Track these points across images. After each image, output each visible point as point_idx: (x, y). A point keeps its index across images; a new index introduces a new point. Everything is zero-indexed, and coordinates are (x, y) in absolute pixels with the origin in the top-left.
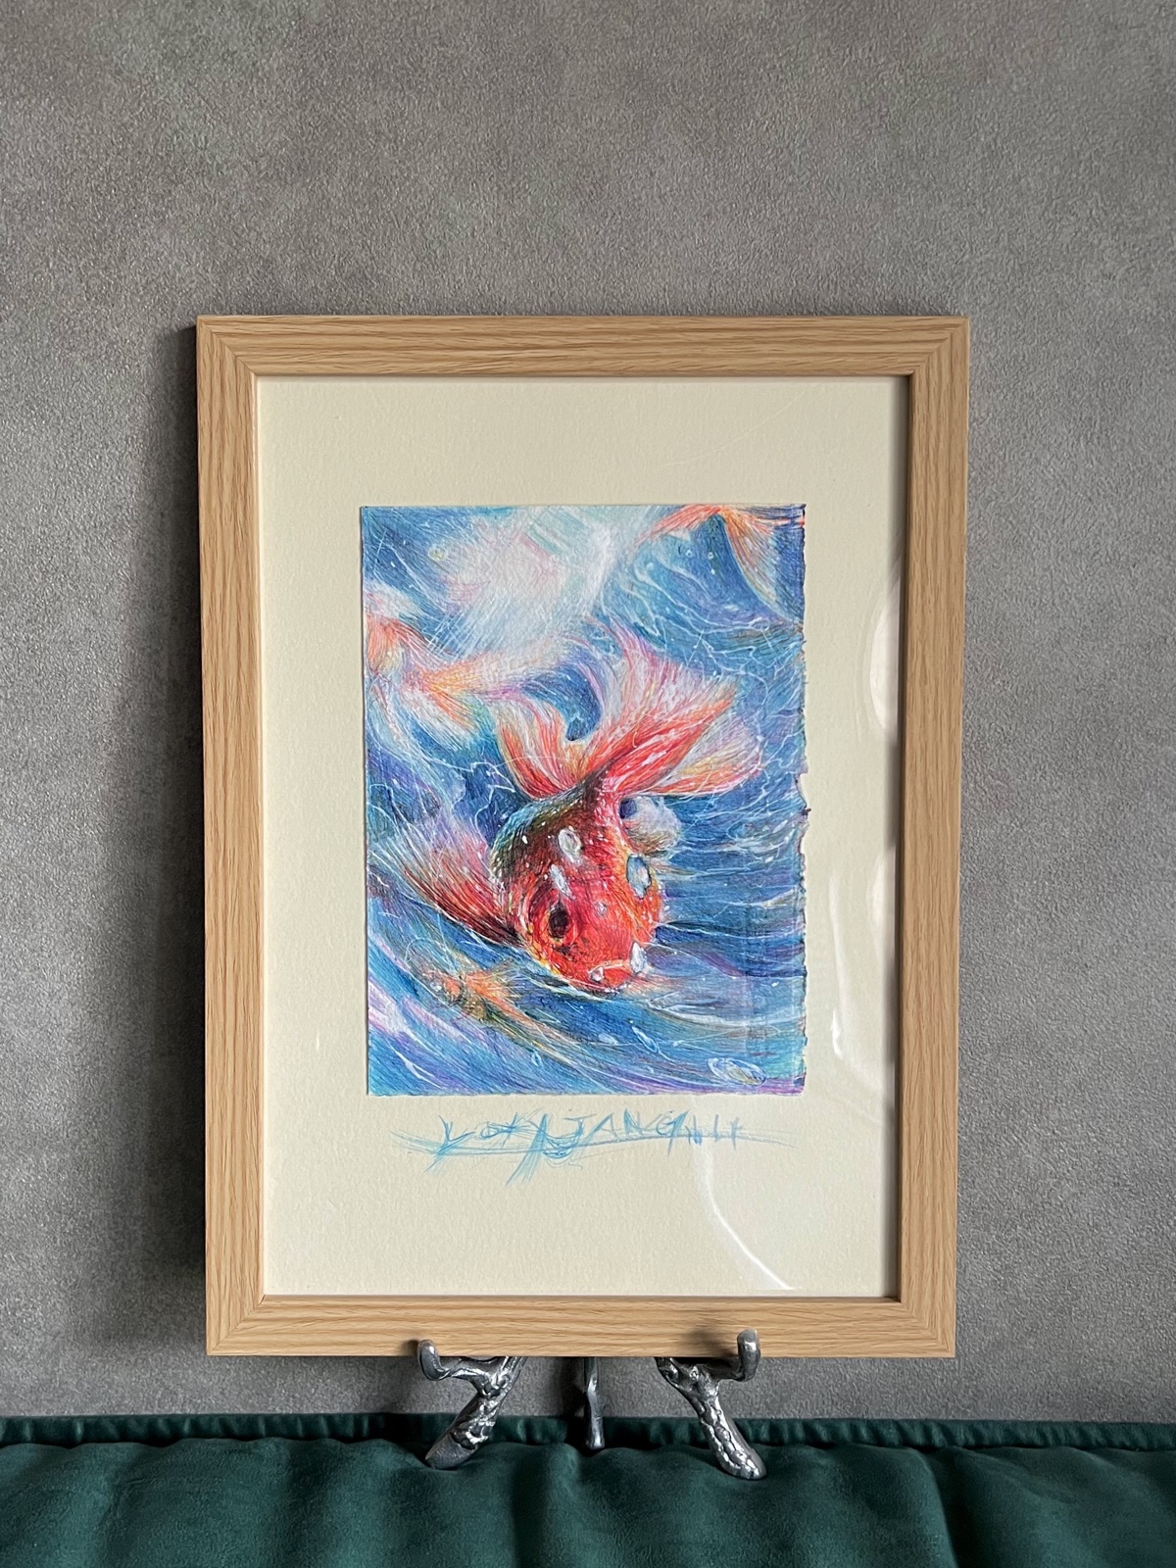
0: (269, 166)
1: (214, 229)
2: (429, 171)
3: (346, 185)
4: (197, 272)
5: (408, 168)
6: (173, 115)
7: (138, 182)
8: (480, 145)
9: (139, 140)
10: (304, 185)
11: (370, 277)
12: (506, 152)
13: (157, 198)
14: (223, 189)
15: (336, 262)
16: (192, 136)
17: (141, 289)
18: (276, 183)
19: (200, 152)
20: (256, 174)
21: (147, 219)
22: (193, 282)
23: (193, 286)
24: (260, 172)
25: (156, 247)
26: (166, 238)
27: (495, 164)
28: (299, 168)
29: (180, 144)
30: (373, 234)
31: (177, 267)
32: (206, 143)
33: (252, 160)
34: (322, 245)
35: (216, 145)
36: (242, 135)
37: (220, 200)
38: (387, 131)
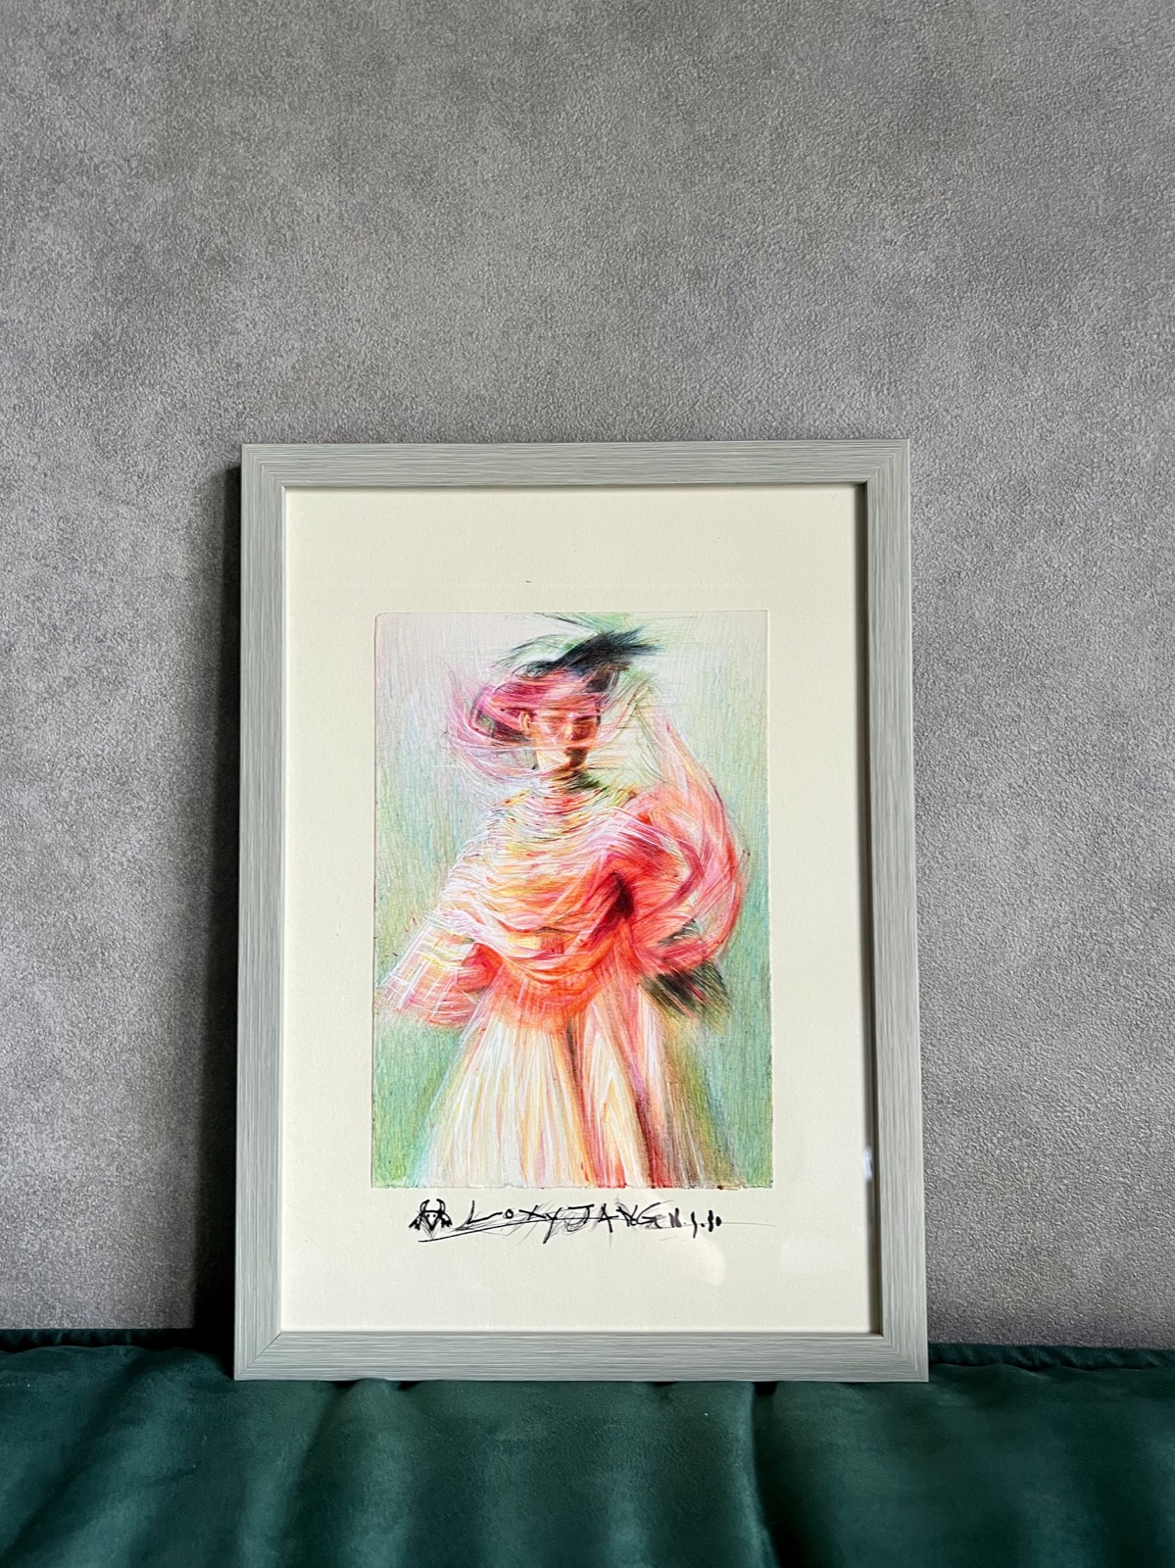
0: (139, 165)
1: (91, 221)
2: (279, 165)
3: (206, 179)
7: (26, 183)
9: (28, 146)
10: (171, 180)
11: (227, 259)
13: (42, 196)
14: (99, 185)
15: (197, 246)
16: (73, 141)
18: (145, 179)
20: (127, 172)
21: (34, 214)
22: (72, 267)
23: (73, 271)
24: (132, 170)
28: (165, 165)
30: (230, 221)
32: (86, 146)
34: (186, 232)
36: (116, 139)
37: (97, 195)
38: (242, 131)
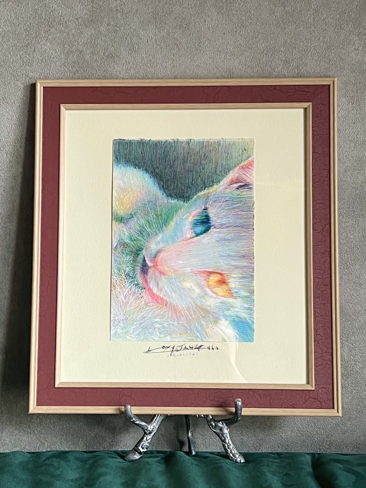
4: (58, 55)
5: (126, 21)
6: (51, 6)
8: (149, 13)
12: (158, 15)
17: (40, 61)
19: (59, 17)
25: (45, 47)
26: (48, 44)
27: (155, 19)
29: (53, 15)
31: (52, 54)
33: (76, 19)
35: (65, 15)
